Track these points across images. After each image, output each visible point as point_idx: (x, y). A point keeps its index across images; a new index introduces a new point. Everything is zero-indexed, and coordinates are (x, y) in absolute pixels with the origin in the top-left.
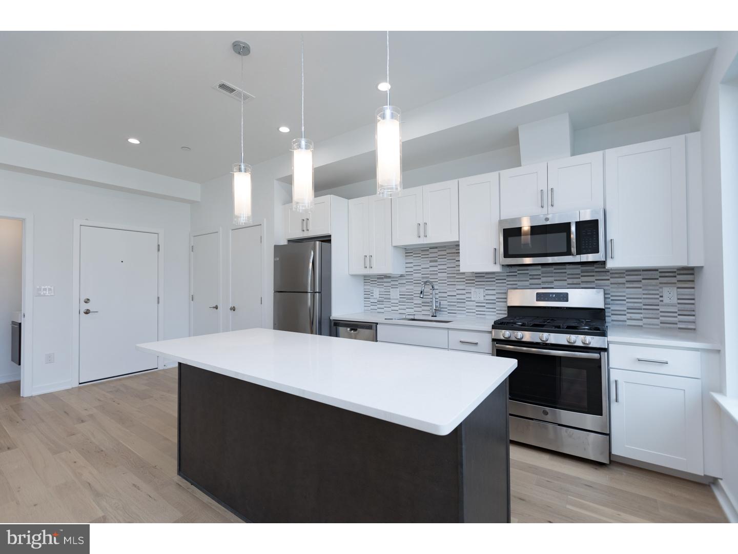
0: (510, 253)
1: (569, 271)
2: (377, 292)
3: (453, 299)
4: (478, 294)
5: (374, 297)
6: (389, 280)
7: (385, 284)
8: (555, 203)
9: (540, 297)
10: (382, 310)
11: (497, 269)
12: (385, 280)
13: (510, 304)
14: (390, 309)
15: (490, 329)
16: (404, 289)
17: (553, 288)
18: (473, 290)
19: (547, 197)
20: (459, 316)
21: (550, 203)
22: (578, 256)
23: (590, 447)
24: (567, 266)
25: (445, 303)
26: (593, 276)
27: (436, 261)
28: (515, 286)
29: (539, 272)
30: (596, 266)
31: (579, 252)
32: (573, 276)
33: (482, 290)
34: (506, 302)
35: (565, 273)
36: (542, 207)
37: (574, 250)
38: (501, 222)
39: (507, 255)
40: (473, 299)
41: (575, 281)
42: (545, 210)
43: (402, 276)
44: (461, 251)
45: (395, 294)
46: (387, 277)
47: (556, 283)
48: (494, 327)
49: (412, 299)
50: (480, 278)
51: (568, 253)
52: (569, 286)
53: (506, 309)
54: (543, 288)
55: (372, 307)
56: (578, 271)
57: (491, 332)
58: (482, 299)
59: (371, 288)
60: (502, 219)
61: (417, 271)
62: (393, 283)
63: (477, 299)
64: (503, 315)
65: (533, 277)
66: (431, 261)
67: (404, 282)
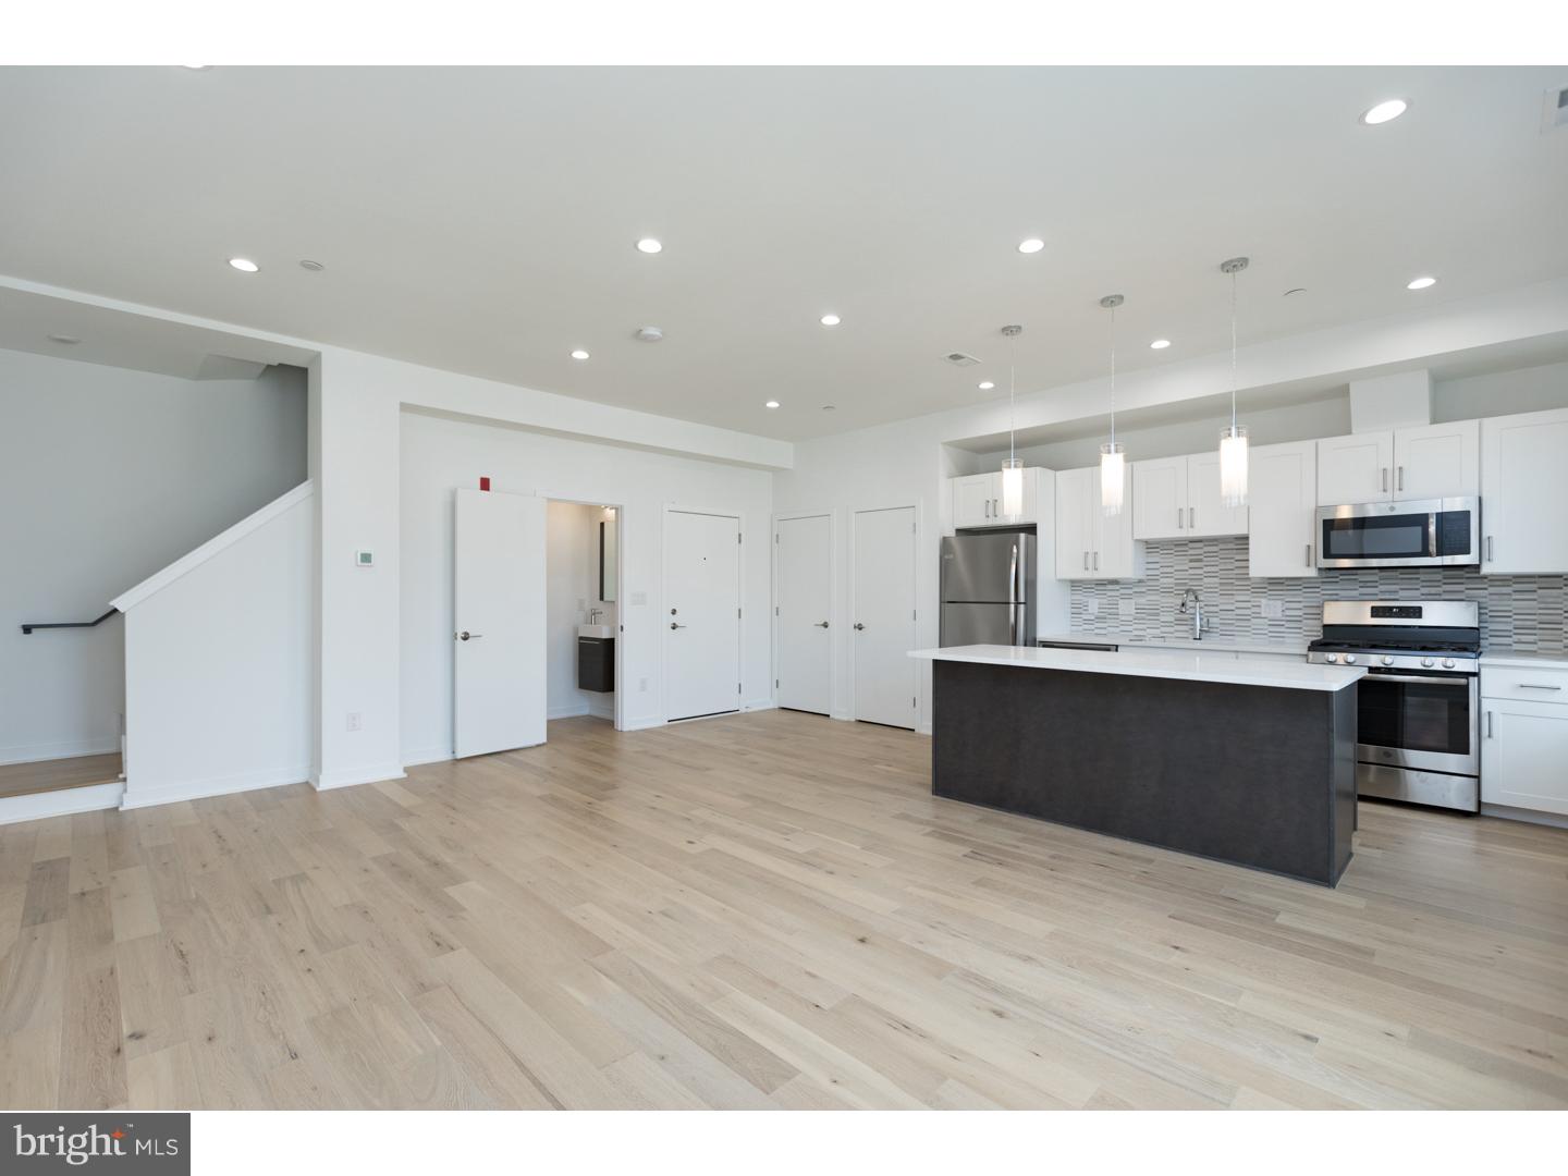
0: (1333, 551)
1: (1422, 577)
2: (1094, 604)
3: (1230, 615)
4: (1272, 607)
5: (1090, 611)
6: (1117, 587)
7: (1109, 593)
8: (1405, 486)
9: (1376, 612)
10: (1103, 632)
11: (1312, 572)
12: (1110, 587)
13: (1327, 621)
14: (1118, 630)
15: (1305, 651)
16: (1143, 600)
17: (1397, 600)
18: (1264, 601)
19: (1392, 478)
20: (1238, 639)
21: (1397, 486)
22: (1439, 558)
23: (1455, 794)
24: (1421, 570)
25: (1215, 620)
26: (1462, 583)
27: (1200, 560)
28: (1335, 597)
29: (1376, 578)
30: (1467, 569)
31: (1440, 553)
32: (1431, 583)
33: (1279, 603)
34: (1321, 619)
35: (1418, 579)
36: (1385, 490)
37: (1433, 548)
38: (1317, 510)
39: (1327, 554)
40: (1263, 615)
41: (1433, 590)
42: (1389, 495)
43: (1140, 581)
44: (1251, 546)
45: (1127, 608)
46: (1115, 582)
47: (1402, 593)
48: (1310, 649)
49: (1158, 615)
50: (1276, 584)
51: (1425, 553)
52: (1423, 597)
53: (1320, 629)
54: (1381, 600)
55: (1086, 627)
56: (1439, 577)
57: (1306, 655)
58: (1279, 615)
59: (1085, 599)
60: (1320, 505)
61: (1167, 575)
62: (1122, 591)
63: (1271, 616)
64: (1318, 635)
65: (1365, 584)
66: (1191, 561)
67: (1144, 590)
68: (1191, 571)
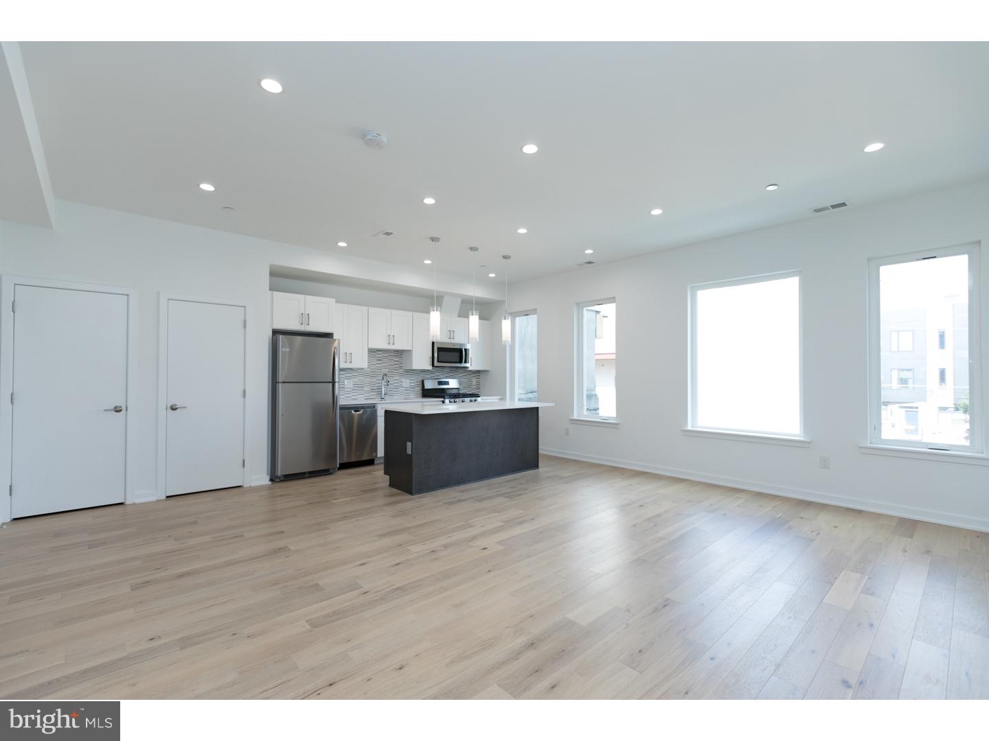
3: (392, 386)
4: (406, 382)
9: (439, 383)
11: (430, 368)
16: (356, 380)
18: (403, 380)
19: (452, 334)
20: (395, 397)
21: (453, 337)
24: (459, 368)
27: (381, 360)
33: (408, 380)
36: (450, 338)
37: (463, 361)
38: (434, 343)
39: (438, 361)
40: (403, 386)
41: (452, 375)
47: (445, 376)
49: (363, 387)
51: (460, 362)
52: (449, 378)
58: (408, 386)
62: (347, 375)
66: (378, 360)
67: (357, 374)
68: (378, 365)
